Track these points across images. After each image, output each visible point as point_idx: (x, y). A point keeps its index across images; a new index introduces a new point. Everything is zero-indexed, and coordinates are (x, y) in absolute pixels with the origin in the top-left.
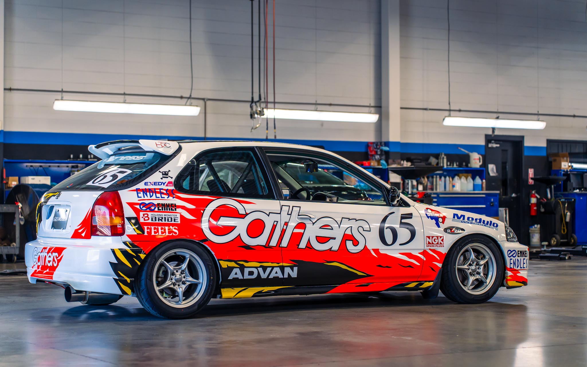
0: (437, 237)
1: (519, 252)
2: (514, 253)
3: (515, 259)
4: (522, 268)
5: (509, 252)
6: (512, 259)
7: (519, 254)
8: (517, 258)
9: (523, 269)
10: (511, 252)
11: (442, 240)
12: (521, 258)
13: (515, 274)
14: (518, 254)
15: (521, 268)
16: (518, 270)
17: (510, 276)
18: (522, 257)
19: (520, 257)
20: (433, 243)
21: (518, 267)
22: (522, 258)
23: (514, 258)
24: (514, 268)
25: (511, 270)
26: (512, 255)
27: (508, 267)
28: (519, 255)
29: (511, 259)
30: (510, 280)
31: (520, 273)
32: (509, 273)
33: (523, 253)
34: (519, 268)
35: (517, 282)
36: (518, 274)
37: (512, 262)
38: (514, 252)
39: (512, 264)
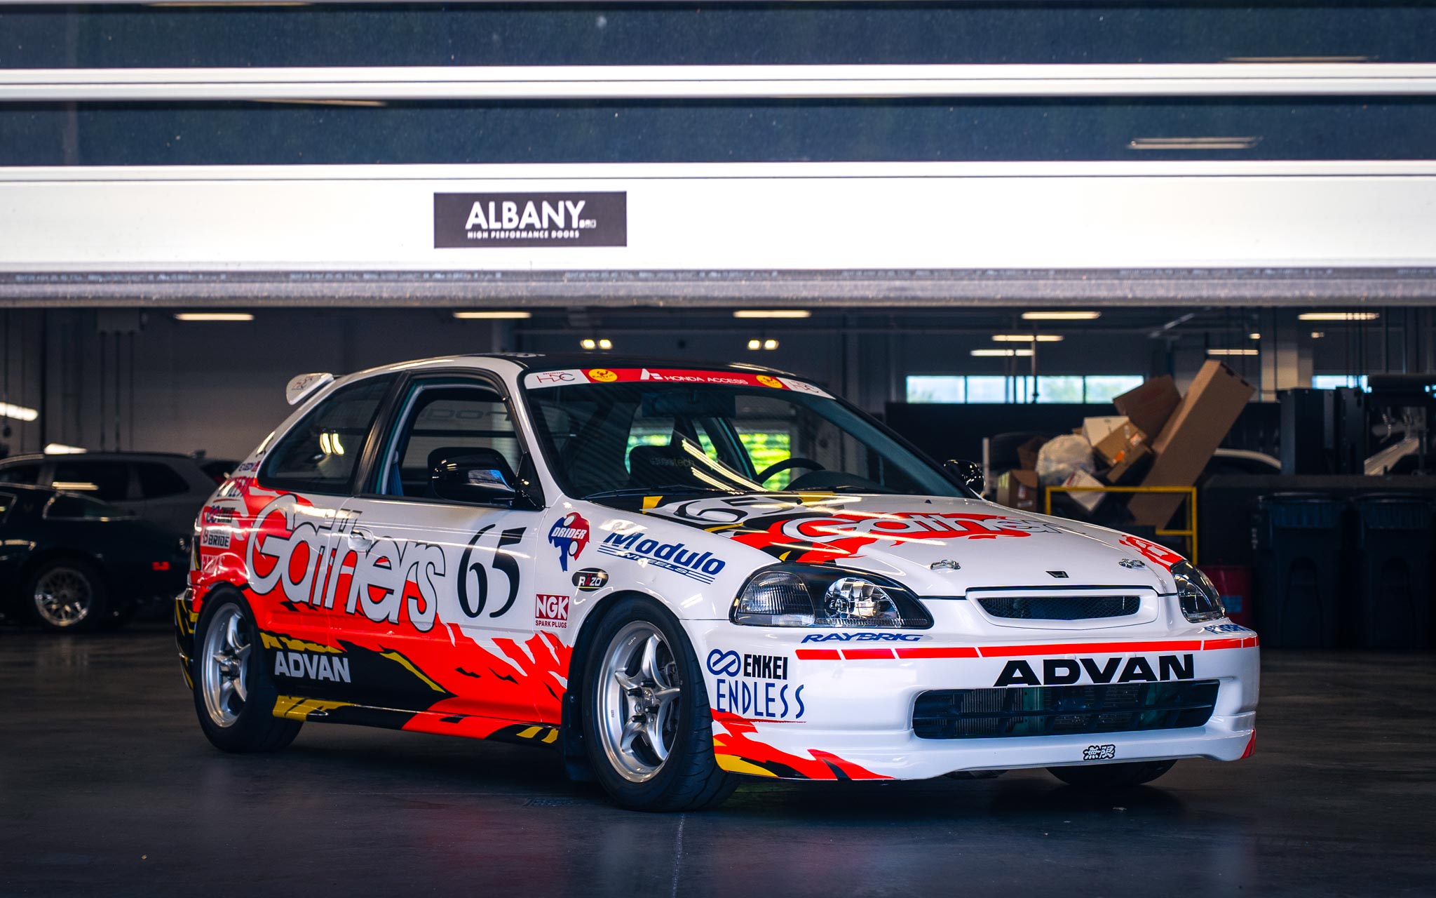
0: (557, 597)
1: (750, 661)
2: (733, 662)
3: (737, 682)
4: (761, 714)
5: (716, 657)
6: (723, 681)
7: (749, 664)
8: (740, 677)
9: (765, 717)
10: (723, 657)
11: (566, 608)
12: (756, 679)
13: (737, 732)
14: (747, 664)
15: (757, 713)
16: (748, 721)
17: (720, 737)
18: (759, 676)
19: (754, 676)
20: (548, 617)
21: (745, 710)
22: (762, 682)
23: (732, 680)
24: (734, 711)
25: (726, 718)
26: (725, 669)
27: (714, 706)
28: (750, 669)
29: (720, 681)
30: (722, 751)
31: (754, 730)
32: (718, 728)
33: (767, 666)
34: (750, 714)
35: (743, 759)
36: (748, 735)
37: (724, 689)
38: (732, 657)
39: (723, 696)
